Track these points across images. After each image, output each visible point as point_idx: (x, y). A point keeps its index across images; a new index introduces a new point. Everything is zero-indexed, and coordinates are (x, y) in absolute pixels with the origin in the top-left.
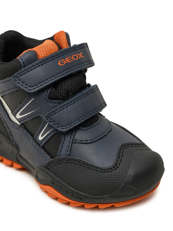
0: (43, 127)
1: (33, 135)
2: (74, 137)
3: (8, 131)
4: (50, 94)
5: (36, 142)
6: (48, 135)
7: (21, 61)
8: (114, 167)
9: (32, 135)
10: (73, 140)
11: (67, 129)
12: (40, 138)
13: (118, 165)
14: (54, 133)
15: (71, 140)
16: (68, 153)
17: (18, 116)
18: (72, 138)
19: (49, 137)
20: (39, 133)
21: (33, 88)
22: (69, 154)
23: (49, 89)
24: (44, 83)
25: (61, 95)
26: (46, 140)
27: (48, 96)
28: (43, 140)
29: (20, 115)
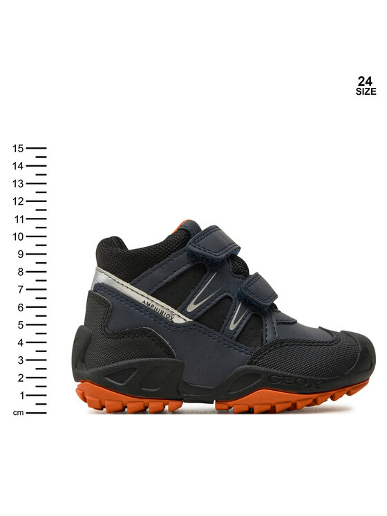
1: (219, 328)
5: (225, 335)
6: (243, 319)
9: (217, 330)
12: (232, 327)
14: (251, 314)
15: (274, 321)
17: (191, 308)
20: (230, 321)
22: (279, 337)
27: (231, 268)
28: (237, 328)
29: (195, 304)
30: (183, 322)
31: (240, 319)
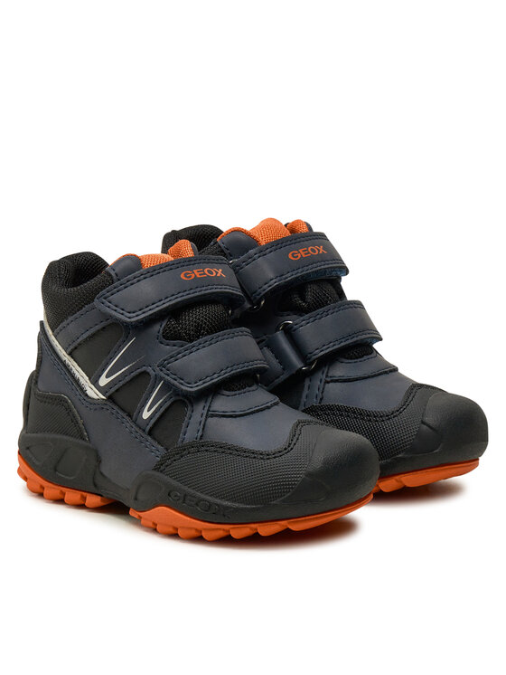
0: (152, 392)
1: (132, 413)
2: (210, 406)
3: (80, 422)
4: (165, 330)
5: (138, 426)
6: (160, 406)
7: (113, 273)
8: (285, 449)
9: (130, 416)
10: (208, 410)
11: (199, 388)
12: (146, 415)
13: (292, 446)
14: (172, 400)
15: (205, 412)
16: (200, 434)
17: (103, 381)
18: (206, 408)
19: (162, 409)
20: (144, 406)
21: (134, 315)
22: (201, 436)
23: (163, 320)
24: (155, 306)
25: (186, 333)
26: (157, 415)
27: (161, 332)
28: (150, 418)
29: (107, 377)
30: (96, 397)
31: (156, 406)
